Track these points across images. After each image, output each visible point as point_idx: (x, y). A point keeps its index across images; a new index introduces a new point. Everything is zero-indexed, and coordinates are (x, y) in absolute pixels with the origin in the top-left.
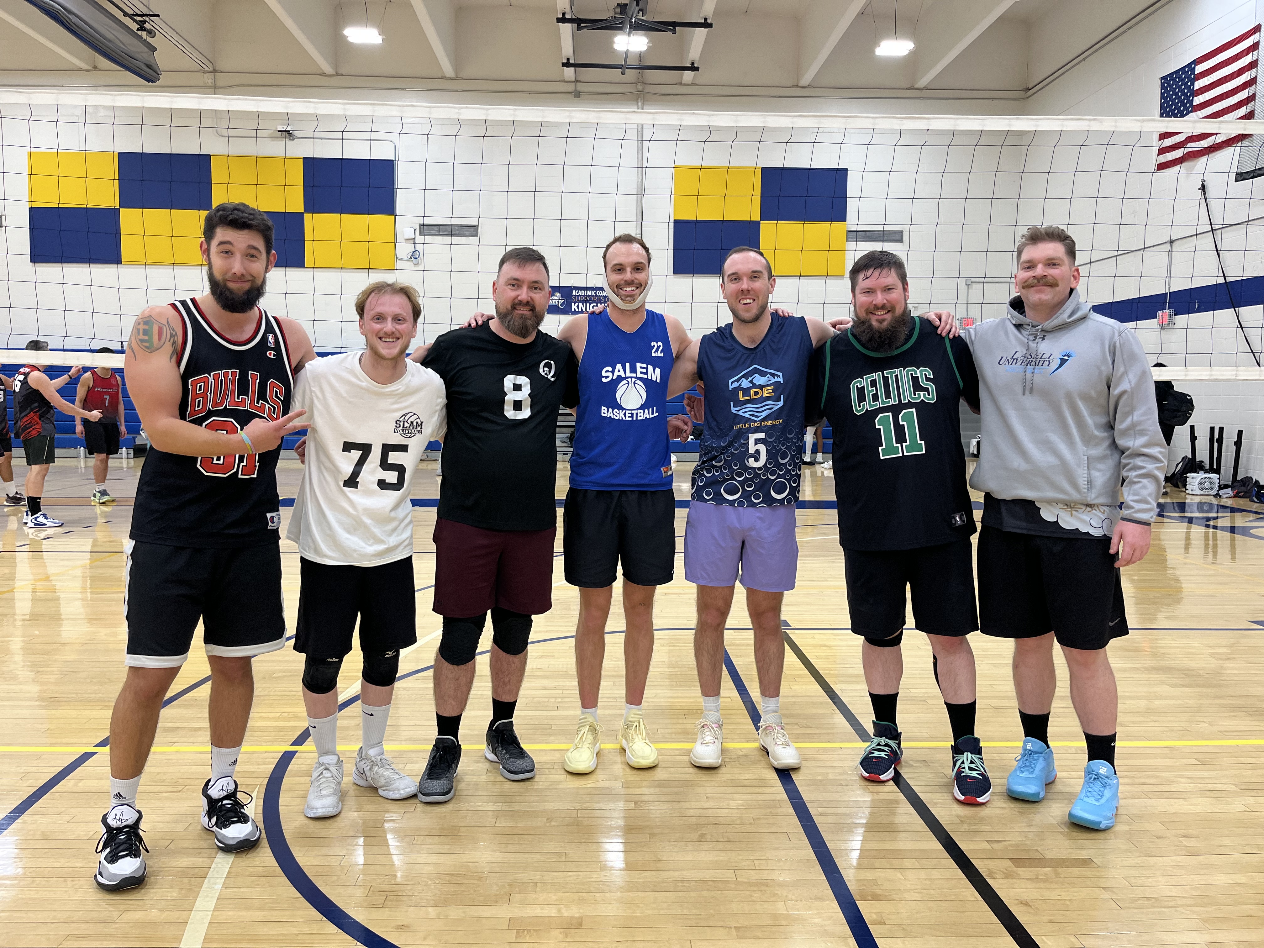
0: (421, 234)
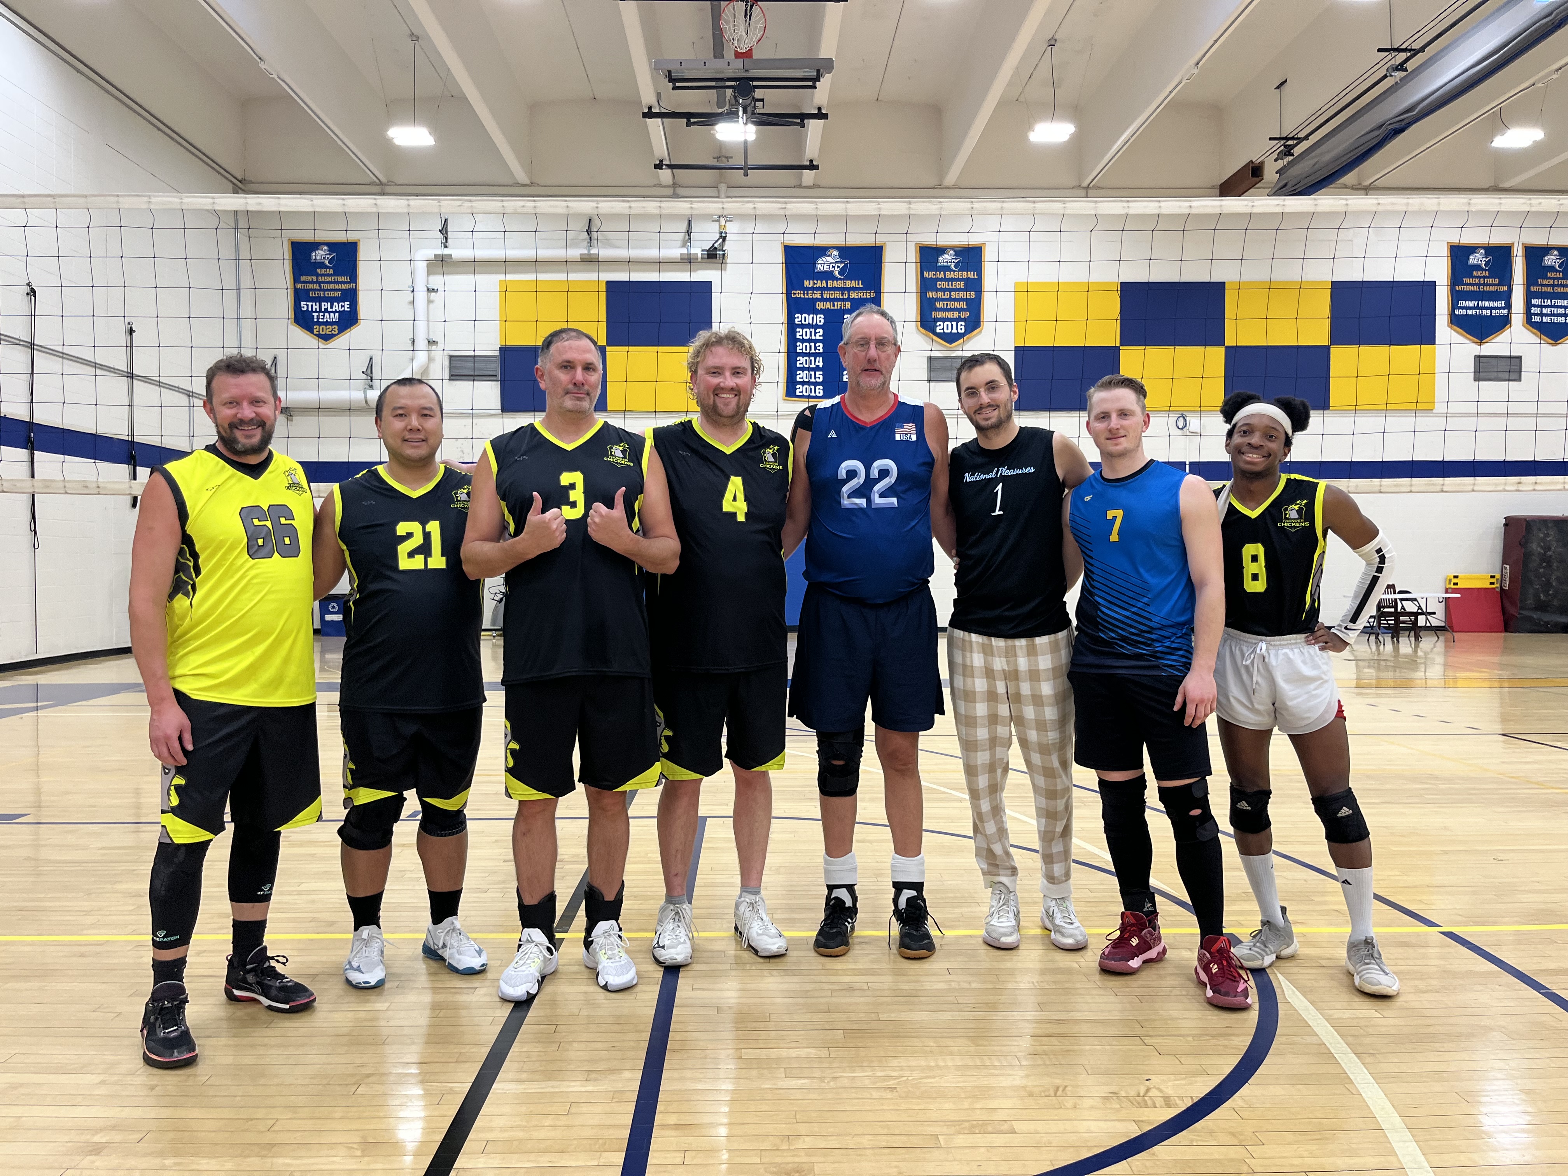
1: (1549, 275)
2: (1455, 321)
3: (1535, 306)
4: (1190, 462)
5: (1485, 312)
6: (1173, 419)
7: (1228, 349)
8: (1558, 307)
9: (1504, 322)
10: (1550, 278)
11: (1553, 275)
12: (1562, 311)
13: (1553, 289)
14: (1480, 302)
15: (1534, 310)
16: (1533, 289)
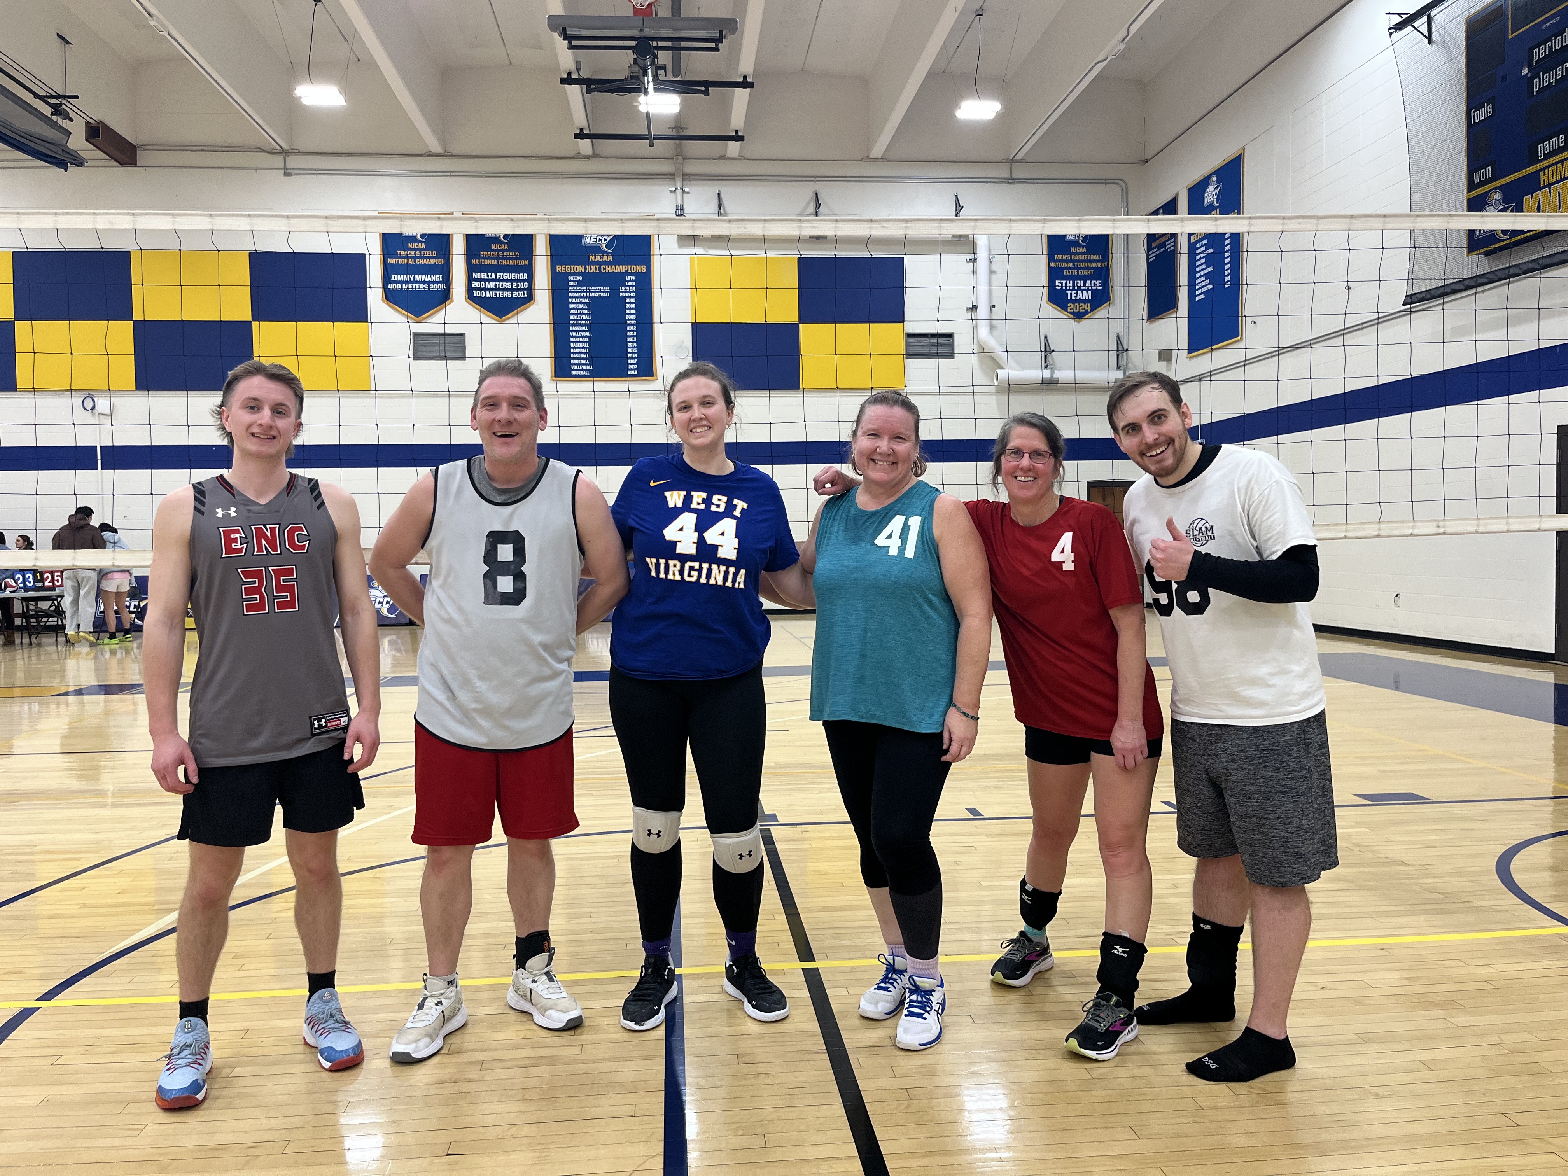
1: (493, 246)
2: (390, 297)
3: (476, 280)
4: (101, 447)
5: (422, 286)
6: (78, 401)
7: (136, 323)
8: (504, 281)
9: (445, 296)
10: (494, 250)
11: (498, 246)
12: (509, 285)
13: (498, 262)
14: (416, 276)
15: (474, 284)
16: (475, 262)
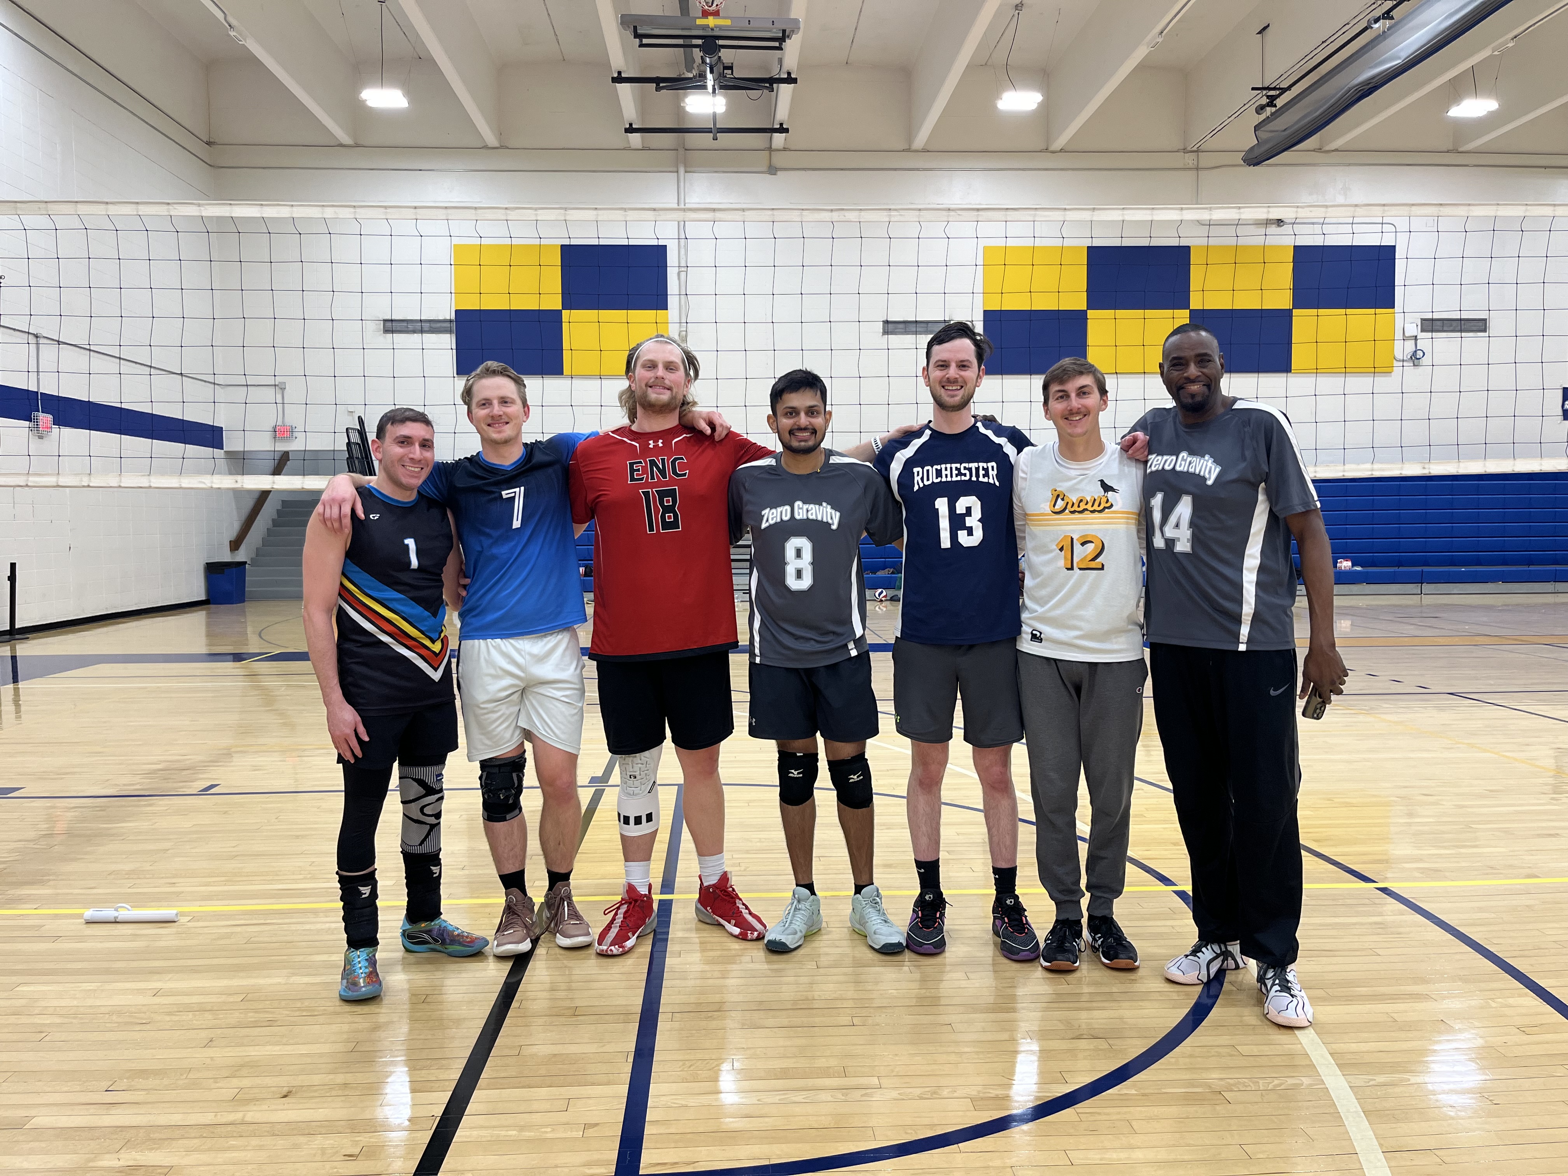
0: (1421, 332)
